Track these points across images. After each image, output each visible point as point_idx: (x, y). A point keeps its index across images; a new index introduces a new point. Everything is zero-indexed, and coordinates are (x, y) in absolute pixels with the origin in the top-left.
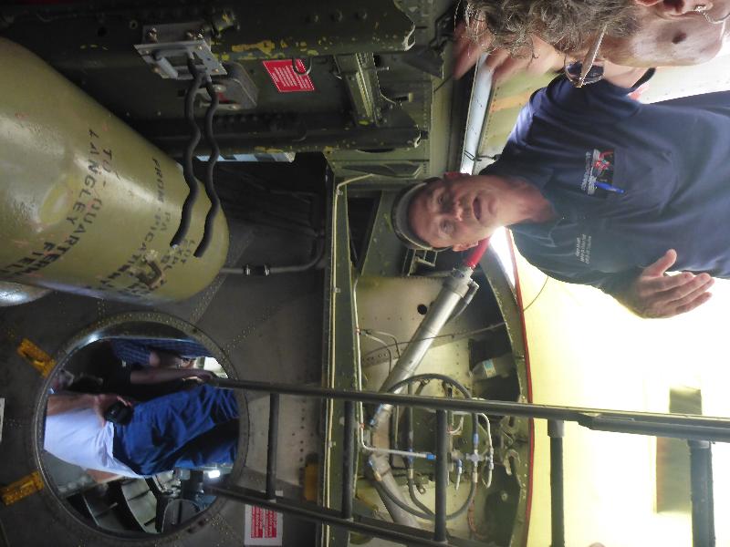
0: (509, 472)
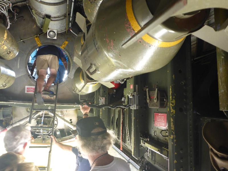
0: (38, 137)
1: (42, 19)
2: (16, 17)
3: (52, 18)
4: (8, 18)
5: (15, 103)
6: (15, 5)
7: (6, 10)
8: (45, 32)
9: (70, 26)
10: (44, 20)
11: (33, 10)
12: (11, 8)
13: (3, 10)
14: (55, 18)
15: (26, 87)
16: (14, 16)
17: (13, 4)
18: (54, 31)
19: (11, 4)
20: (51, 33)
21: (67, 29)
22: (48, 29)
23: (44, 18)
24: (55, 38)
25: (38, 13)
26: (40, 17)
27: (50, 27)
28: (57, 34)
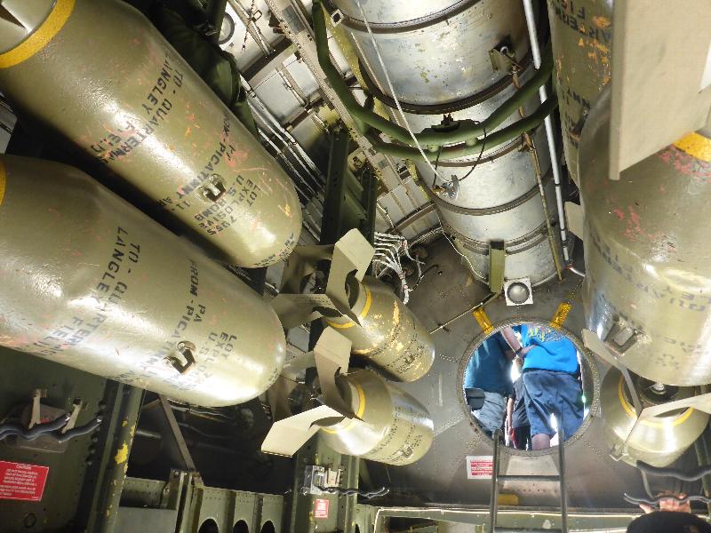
1: (482, 257)
2: (420, 272)
3: (508, 245)
4: (402, 277)
5: (443, 511)
6: (415, 242)
7: (397, 260)
8: (499, 292)
9: (567, 258)
10: (488, 257)
11: (457, 240)
12: (407, 252)
13: (389, 260)
14: (516, 243)
15: (469, 459)
16: (416, 270)
17: (409, 242)
18: (522, 281)
19: (406, 241)
20: (516, 290)
21: (559, 268)
22: (506, 280)
23: (487, 253)
24: (530, 301)
25: (470, 243)
26: (476, 251)
27: (508, 273)
28: (533, 289)
